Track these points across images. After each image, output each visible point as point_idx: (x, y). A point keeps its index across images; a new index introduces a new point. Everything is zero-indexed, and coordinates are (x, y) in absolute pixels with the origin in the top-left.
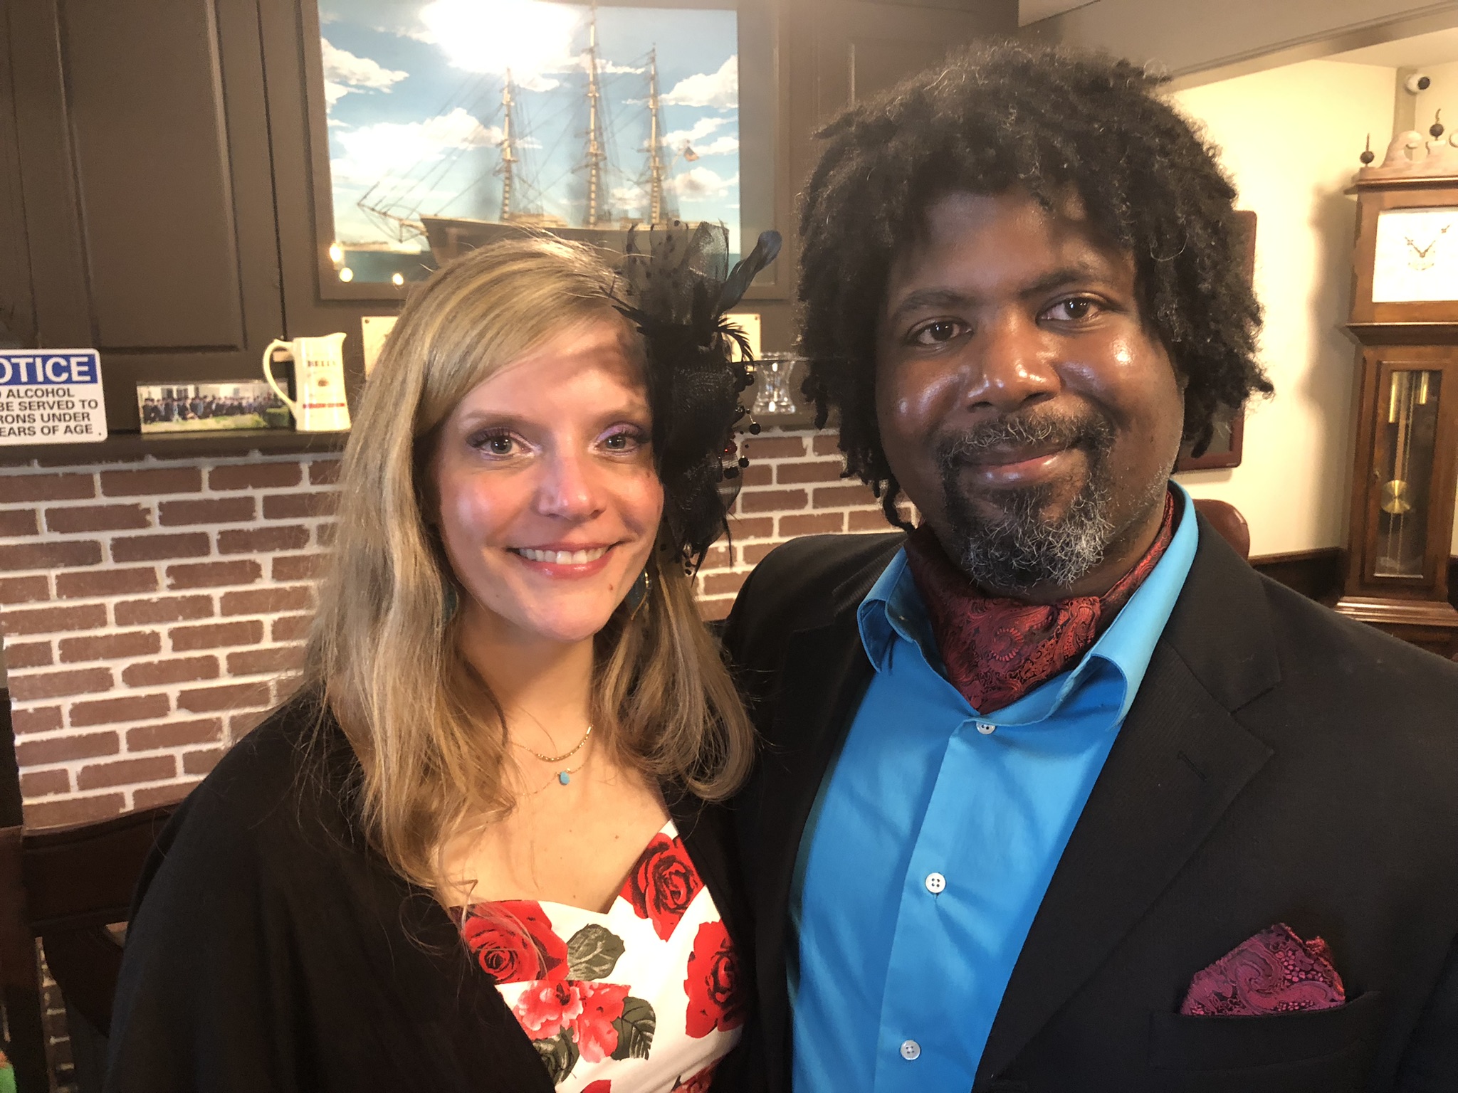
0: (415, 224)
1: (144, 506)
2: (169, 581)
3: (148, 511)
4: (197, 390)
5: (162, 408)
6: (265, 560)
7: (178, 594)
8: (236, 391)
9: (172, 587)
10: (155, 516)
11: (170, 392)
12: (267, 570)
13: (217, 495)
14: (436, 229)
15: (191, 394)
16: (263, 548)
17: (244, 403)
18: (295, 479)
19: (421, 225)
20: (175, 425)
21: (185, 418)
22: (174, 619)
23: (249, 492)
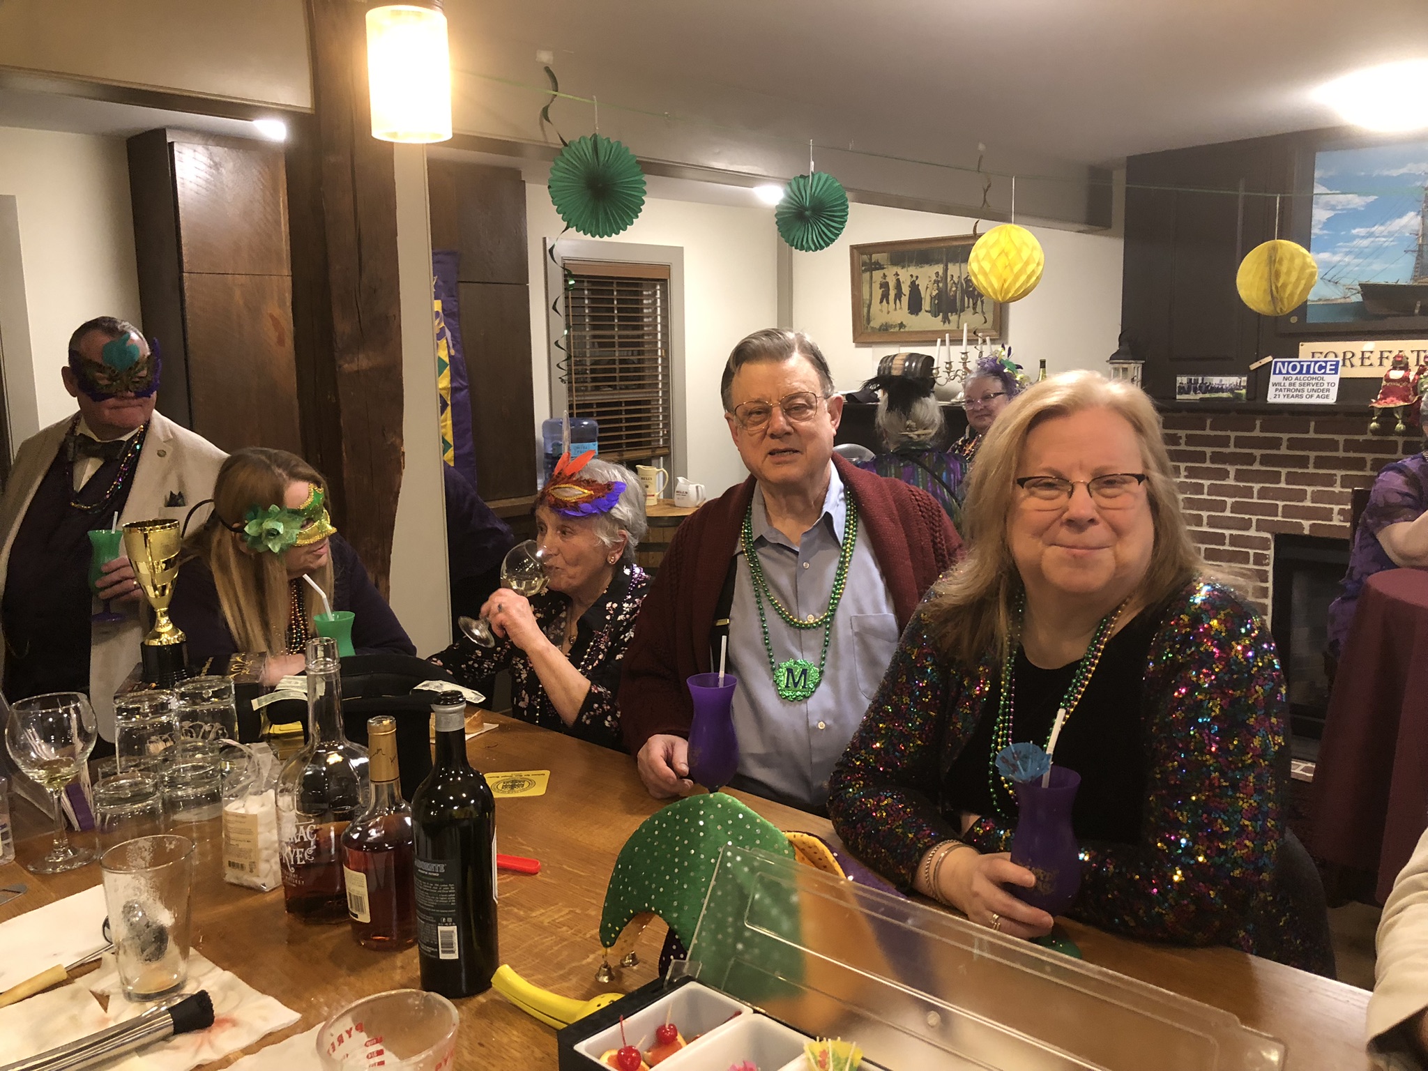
0: (1355, 287)
1: (1179, 435)
2: (1186, 474)
3: (1180, 437)
4: (1203, 380)
5: (1186, 387)
6: (1232, 469)
7: (1188, 480)
8: (1221, 381)
9: (1186, 477)
10: (1183, 441)
11: (1191, 380)
12: (1232, 475)
13: (1213, 433)
14: (1369, 290)
15: (1200, 382)
16: (1232, 463)
17: (1224, 387)
18: (1252, 429)
19: (1359, 288)
20: (1192, 396)
21: (1196, 393)
22: (1186, 493)
23: (1229, 433)
